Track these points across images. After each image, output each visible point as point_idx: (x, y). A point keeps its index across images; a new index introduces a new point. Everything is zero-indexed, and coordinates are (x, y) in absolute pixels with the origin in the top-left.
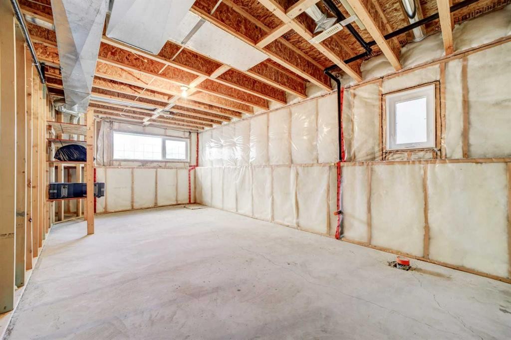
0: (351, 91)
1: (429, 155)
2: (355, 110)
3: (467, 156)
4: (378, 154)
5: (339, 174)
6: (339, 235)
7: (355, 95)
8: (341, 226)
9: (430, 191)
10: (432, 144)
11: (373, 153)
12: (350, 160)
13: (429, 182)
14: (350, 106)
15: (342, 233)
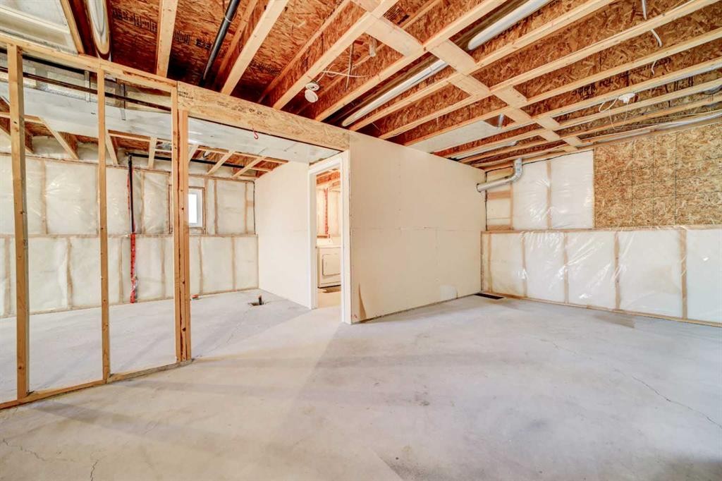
0: (141, 172)
1: (200, 232)
2: (146, 191)
3: (217, 234)
4: (166, 229)
5: (133, 245)
6: (134, 299)
7: (144, 177)
8: (135, 291)
9: (203, 253)
10: (200, 225)
11: (162, 228)
12: (141, 232)
13: (202, 248)
14: (140, 185)
15: (135, 297)
